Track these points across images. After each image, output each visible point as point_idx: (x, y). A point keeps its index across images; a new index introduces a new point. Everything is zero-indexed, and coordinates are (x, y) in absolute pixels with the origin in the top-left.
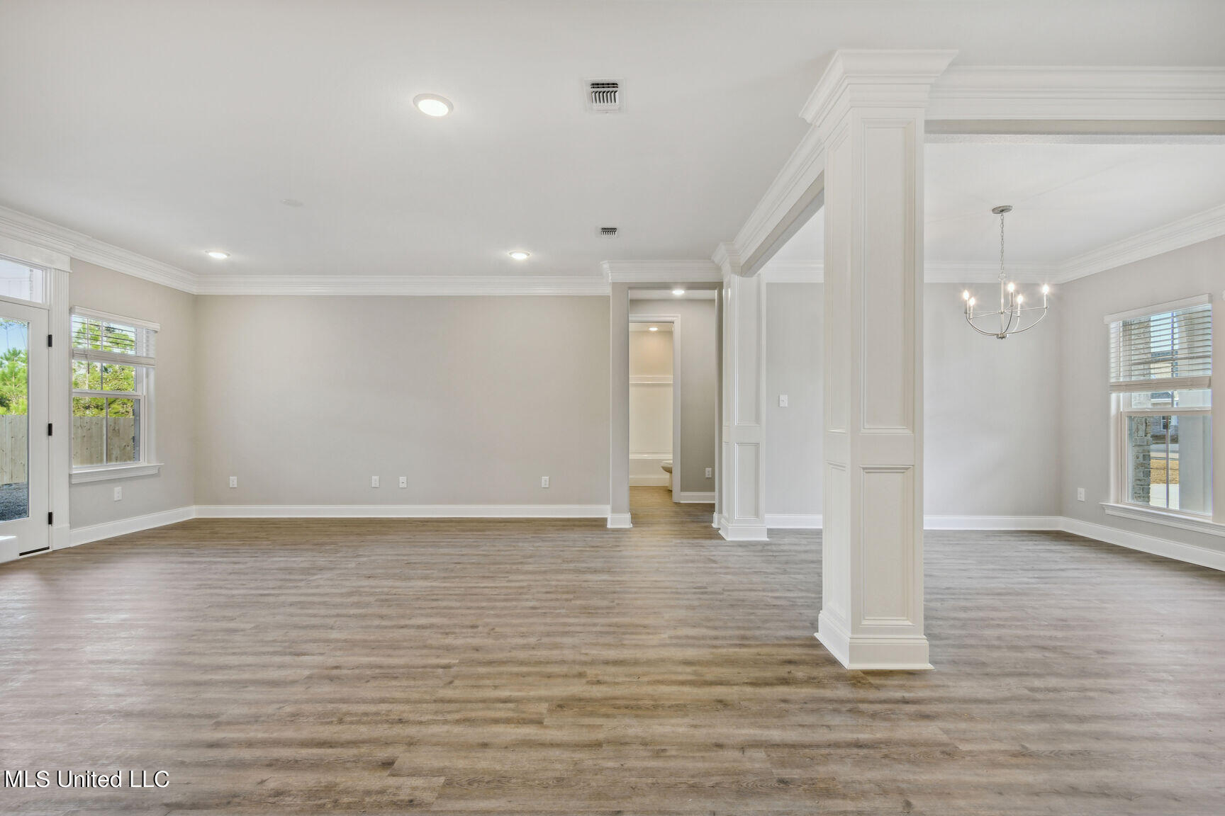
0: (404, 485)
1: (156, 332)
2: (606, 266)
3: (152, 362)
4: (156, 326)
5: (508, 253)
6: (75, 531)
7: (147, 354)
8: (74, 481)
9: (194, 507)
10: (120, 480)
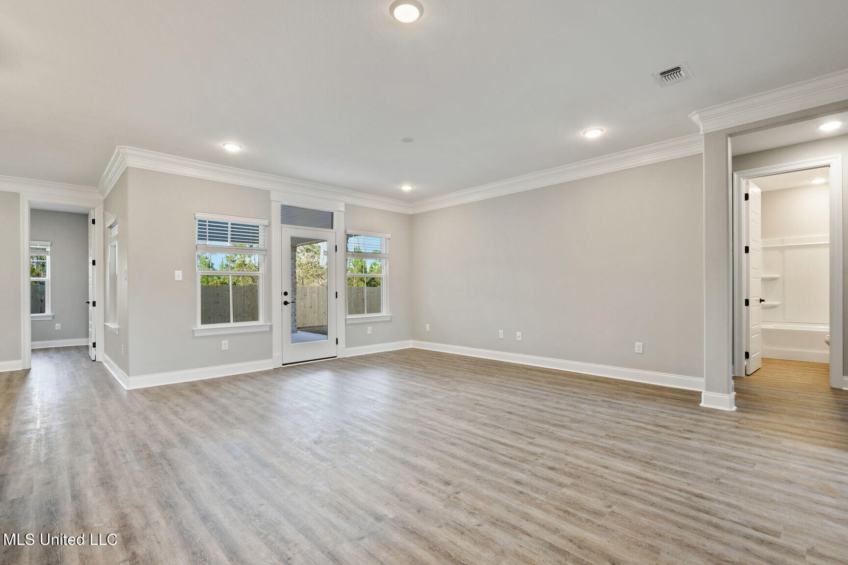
0: (520, 339)
1: (389, 239)
2: (695, 117)
3: (387, 256)
4: (389, 236)
5: (581, 134)
6: (349, 349)
7: (386, 252)
8: (348, 322)
9: (411, 341)
10: (371, 323)
